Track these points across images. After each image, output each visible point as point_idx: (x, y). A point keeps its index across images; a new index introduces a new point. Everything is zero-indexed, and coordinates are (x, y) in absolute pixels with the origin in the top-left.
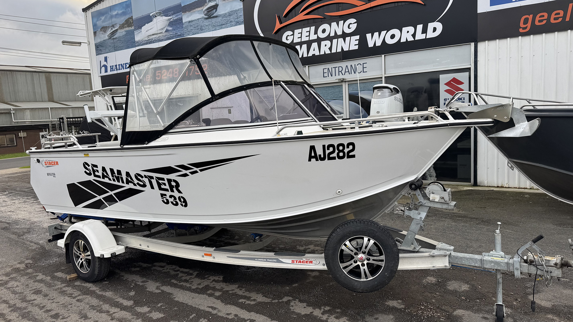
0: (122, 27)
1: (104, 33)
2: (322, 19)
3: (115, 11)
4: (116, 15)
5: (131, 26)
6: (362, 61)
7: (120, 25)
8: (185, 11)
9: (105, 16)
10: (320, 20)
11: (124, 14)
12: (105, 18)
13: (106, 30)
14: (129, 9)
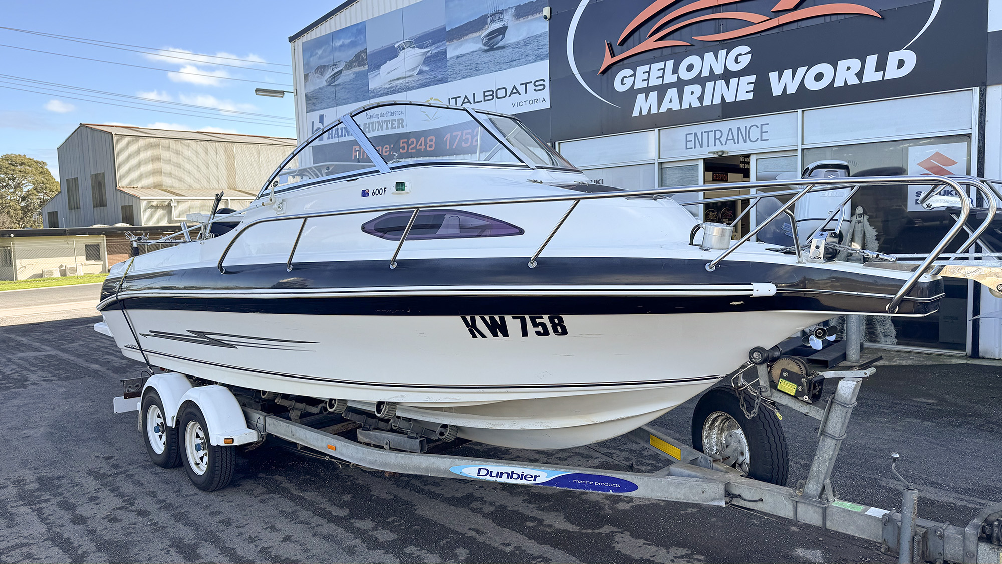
0: (349, 65)
1: (320, 76)
2: (688, 47)
3: (340, 39)
4: (341, 46)
5: (364, 65)
6: (758, 120)
7: (346, 62)
8: (451, 40)
9: (323, 48)
10: (683, 49)
11: (353, 44)
12: (323, 52)
13: (323, 72)
14: (362, 37)
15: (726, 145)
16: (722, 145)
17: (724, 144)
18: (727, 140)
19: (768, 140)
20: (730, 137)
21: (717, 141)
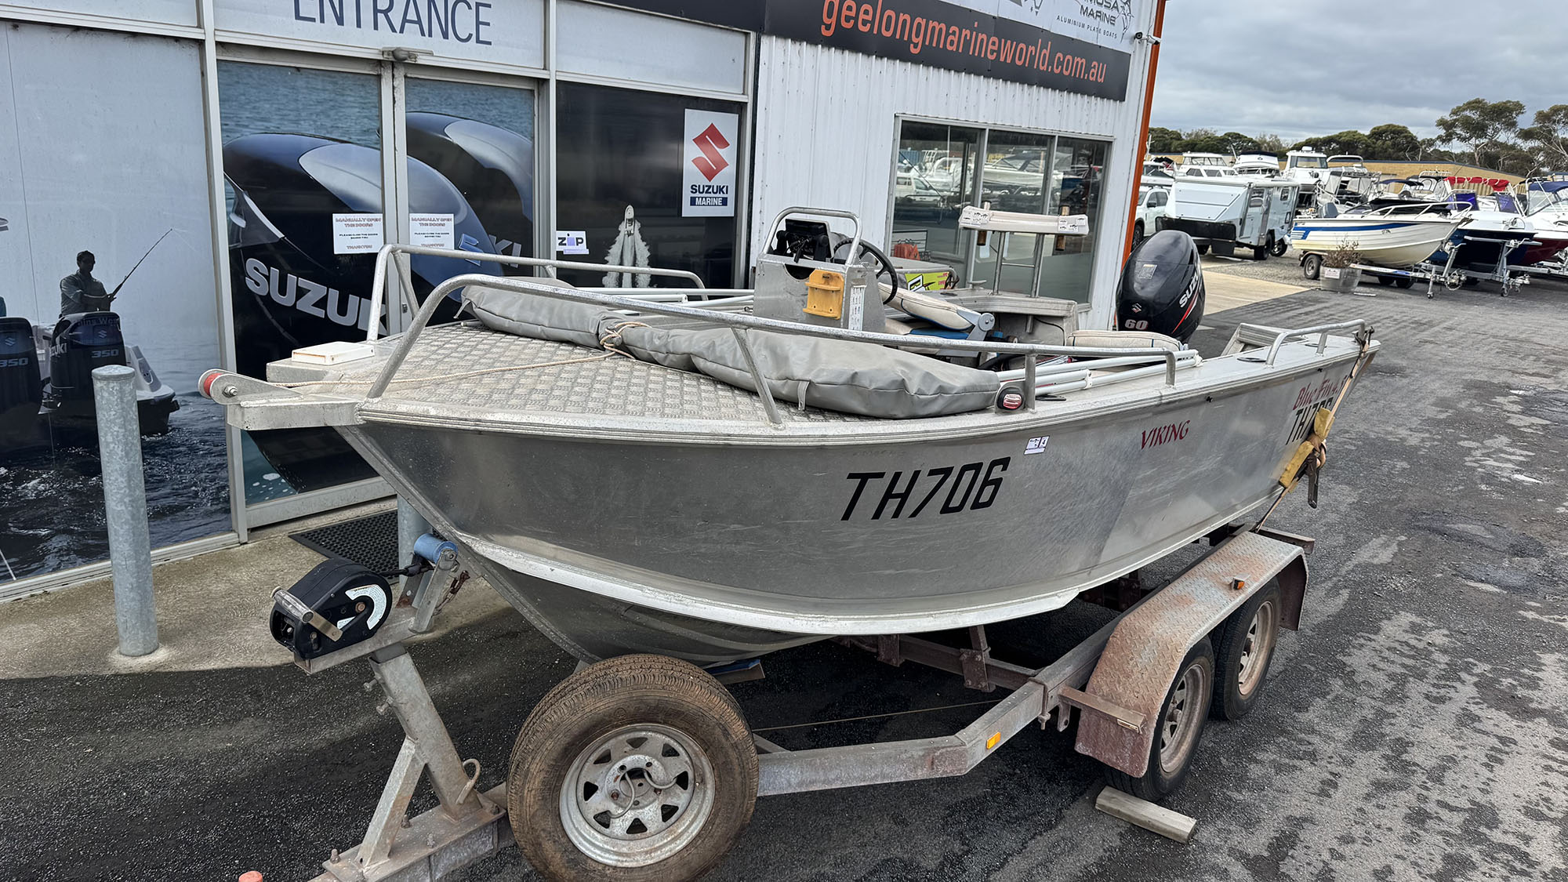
15: (402, 31)
16: (394, 30)
17: (398, 29)
18: (405, 20)
19: (490, 43)
20: (412, 16)
21: (381, 16)
